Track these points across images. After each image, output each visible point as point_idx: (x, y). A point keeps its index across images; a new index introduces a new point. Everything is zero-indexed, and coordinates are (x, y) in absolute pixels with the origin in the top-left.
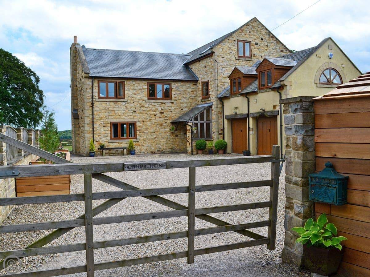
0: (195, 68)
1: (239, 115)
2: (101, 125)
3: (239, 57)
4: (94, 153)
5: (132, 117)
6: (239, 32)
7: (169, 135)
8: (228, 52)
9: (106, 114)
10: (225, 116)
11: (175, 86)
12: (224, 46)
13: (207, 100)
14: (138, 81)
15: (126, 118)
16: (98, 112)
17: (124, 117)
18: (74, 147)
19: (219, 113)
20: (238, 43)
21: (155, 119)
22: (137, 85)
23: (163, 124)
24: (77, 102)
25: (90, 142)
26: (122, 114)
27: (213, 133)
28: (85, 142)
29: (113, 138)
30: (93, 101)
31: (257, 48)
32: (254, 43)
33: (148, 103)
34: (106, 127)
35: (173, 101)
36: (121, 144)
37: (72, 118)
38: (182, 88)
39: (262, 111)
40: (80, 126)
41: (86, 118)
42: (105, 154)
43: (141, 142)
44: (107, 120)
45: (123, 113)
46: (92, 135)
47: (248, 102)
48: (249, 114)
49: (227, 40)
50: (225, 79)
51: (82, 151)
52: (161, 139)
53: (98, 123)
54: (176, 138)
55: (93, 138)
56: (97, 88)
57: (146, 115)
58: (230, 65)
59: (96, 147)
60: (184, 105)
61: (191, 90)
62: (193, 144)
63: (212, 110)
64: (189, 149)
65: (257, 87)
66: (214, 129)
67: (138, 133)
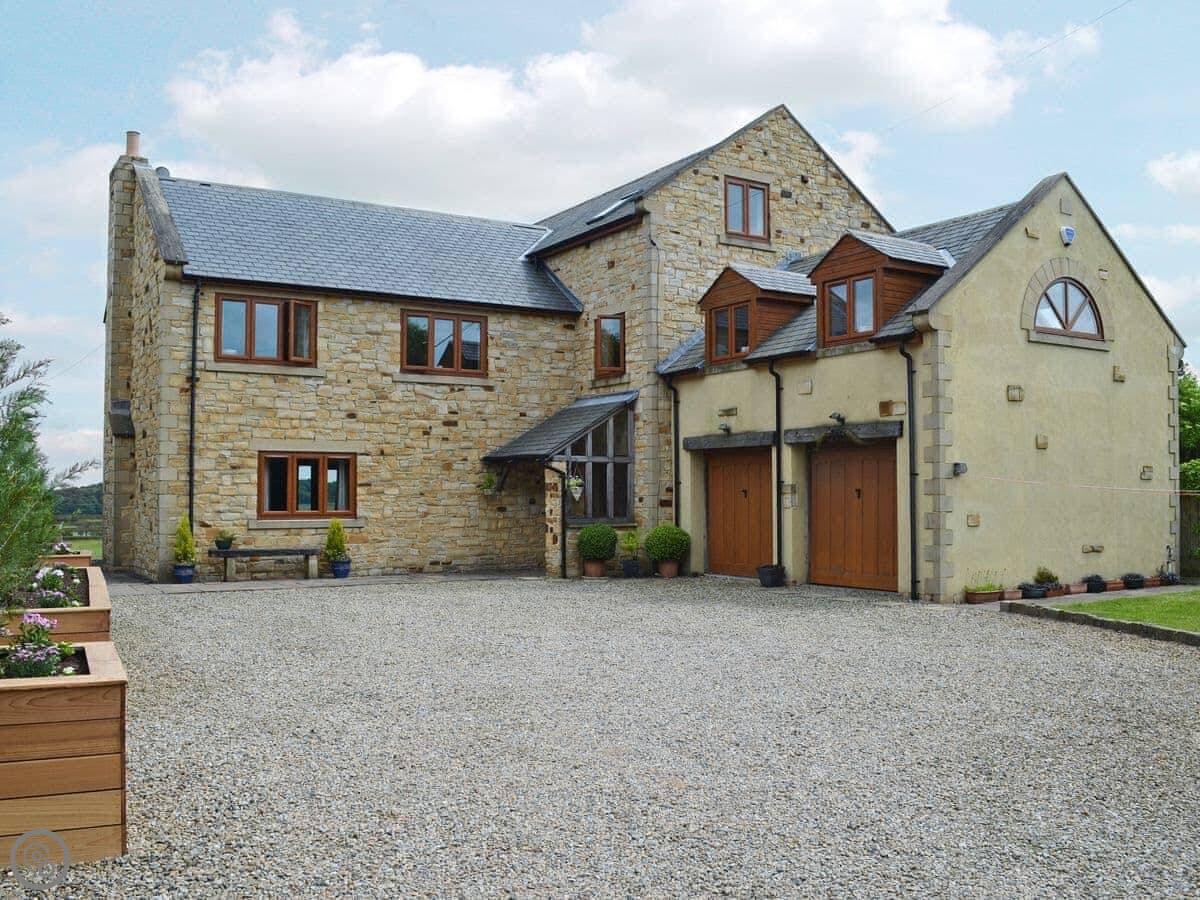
0: (569, 270)
1: (739, 438)
2: (220, 460)
3: (729, 235)
4: (192, 567)
5: (343, 436)
6: (732, 151)
7: (476, 504)
8: (694, 214)
9: (242, 420)
10: (686, 439)
11: (499, 327)
12: (681, 193)
13: (618, 381)
14: (368, 305)
15: (318, 437)
16: (211, 411)
17: (311, 435)
18: (110, 544)
19: (660, 431)
20: (726, 185)
21: (425, 444)
22: (363, 317)
23: (455, 466)
24: (127, 375)
25: (178, 526)
26: (305, 424)
27: (637, 499)
28: (157, 525)
29: (267, 511)
30: (193, 369)
31: (788, 210)
32: (778, 190)
33: (402, 387)
34: (242, 471)
35: (491, 383)
36: (298, 534)
37: (106, 435)
38: (524, 337)
39: (834, 421)
40: (139, 464)
41: (163, 435)
42: (237, 572)
43: (373, 530)
44: (244, 444)
45: (310, 420)
46: (185, 500)
47: (779, 389)
48: (783, 432)
49: (690, 173)
50: (686, 309)
51: (142, 561)
52: (446, 519)
53: (209, 454)
54: (502, 515)
55: (188, 510)
56: (213, 322)
57: (394, 429)
58: (701, 260)
59: (201, 545)
60: (528, 397)
61: (554, 346)
62: (567, 540)
63: (636, 418)
64: (554, 557)
65: (815, 334)
66: (644, 485)
67: (362, 497)
